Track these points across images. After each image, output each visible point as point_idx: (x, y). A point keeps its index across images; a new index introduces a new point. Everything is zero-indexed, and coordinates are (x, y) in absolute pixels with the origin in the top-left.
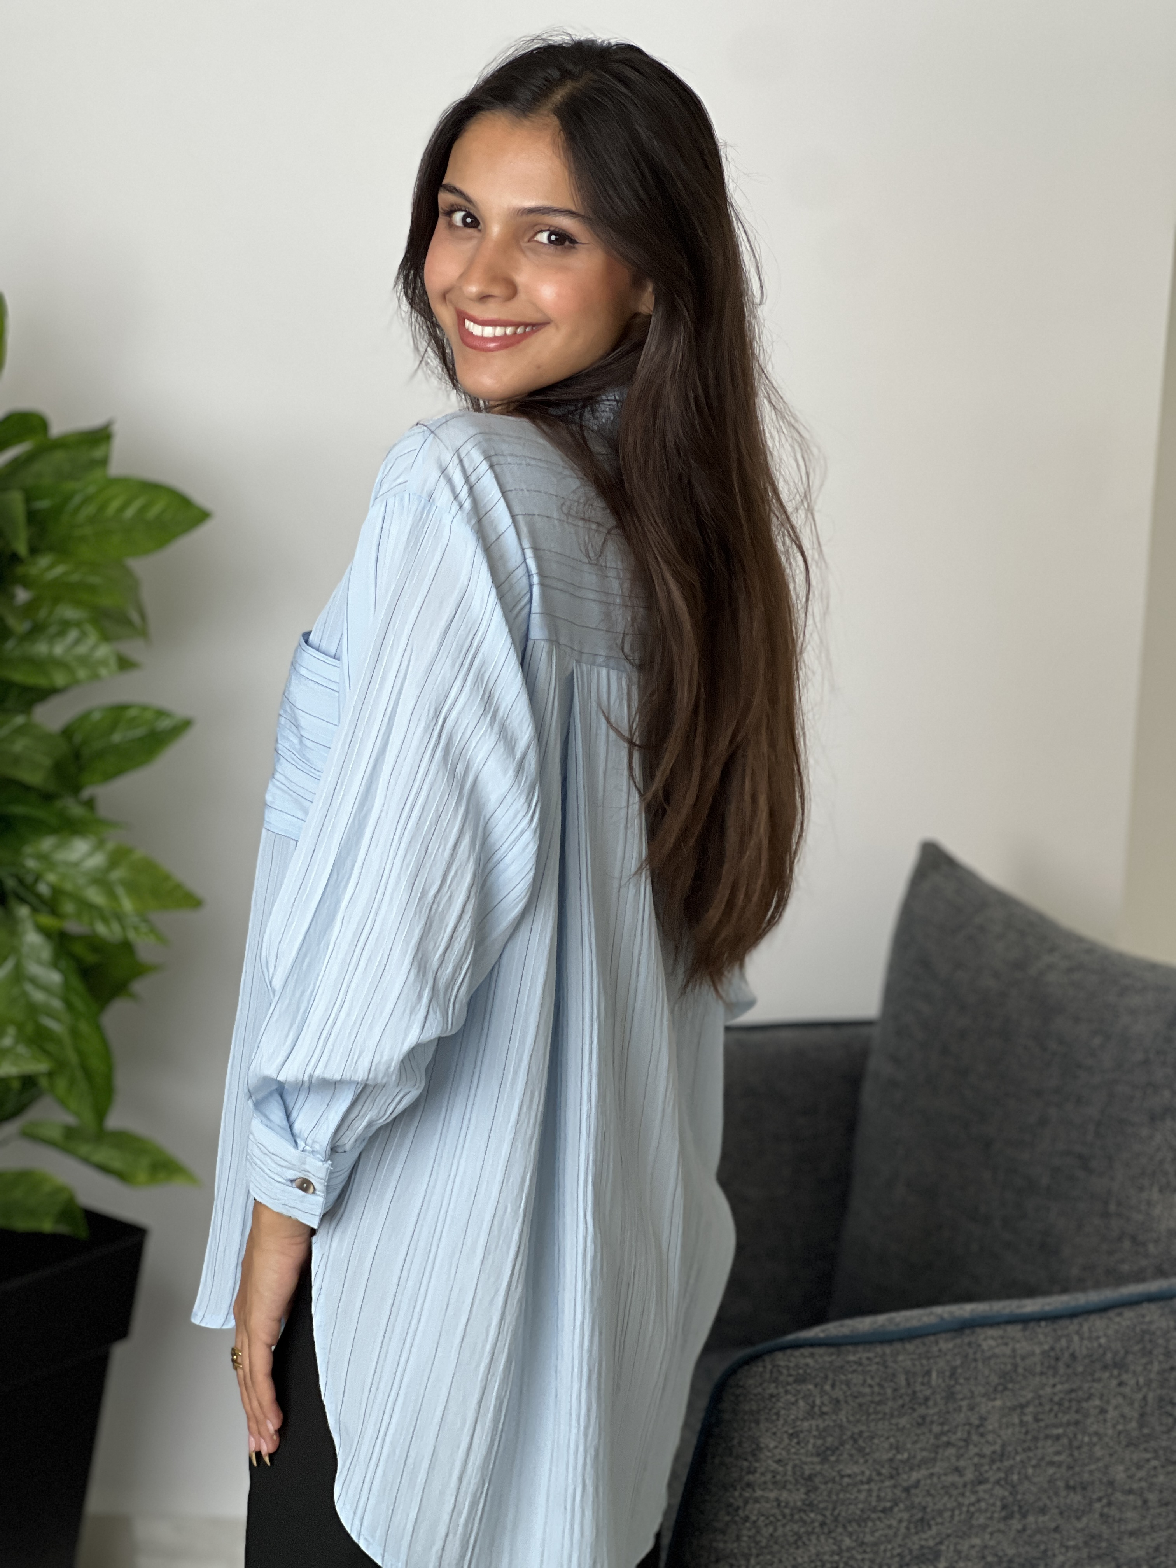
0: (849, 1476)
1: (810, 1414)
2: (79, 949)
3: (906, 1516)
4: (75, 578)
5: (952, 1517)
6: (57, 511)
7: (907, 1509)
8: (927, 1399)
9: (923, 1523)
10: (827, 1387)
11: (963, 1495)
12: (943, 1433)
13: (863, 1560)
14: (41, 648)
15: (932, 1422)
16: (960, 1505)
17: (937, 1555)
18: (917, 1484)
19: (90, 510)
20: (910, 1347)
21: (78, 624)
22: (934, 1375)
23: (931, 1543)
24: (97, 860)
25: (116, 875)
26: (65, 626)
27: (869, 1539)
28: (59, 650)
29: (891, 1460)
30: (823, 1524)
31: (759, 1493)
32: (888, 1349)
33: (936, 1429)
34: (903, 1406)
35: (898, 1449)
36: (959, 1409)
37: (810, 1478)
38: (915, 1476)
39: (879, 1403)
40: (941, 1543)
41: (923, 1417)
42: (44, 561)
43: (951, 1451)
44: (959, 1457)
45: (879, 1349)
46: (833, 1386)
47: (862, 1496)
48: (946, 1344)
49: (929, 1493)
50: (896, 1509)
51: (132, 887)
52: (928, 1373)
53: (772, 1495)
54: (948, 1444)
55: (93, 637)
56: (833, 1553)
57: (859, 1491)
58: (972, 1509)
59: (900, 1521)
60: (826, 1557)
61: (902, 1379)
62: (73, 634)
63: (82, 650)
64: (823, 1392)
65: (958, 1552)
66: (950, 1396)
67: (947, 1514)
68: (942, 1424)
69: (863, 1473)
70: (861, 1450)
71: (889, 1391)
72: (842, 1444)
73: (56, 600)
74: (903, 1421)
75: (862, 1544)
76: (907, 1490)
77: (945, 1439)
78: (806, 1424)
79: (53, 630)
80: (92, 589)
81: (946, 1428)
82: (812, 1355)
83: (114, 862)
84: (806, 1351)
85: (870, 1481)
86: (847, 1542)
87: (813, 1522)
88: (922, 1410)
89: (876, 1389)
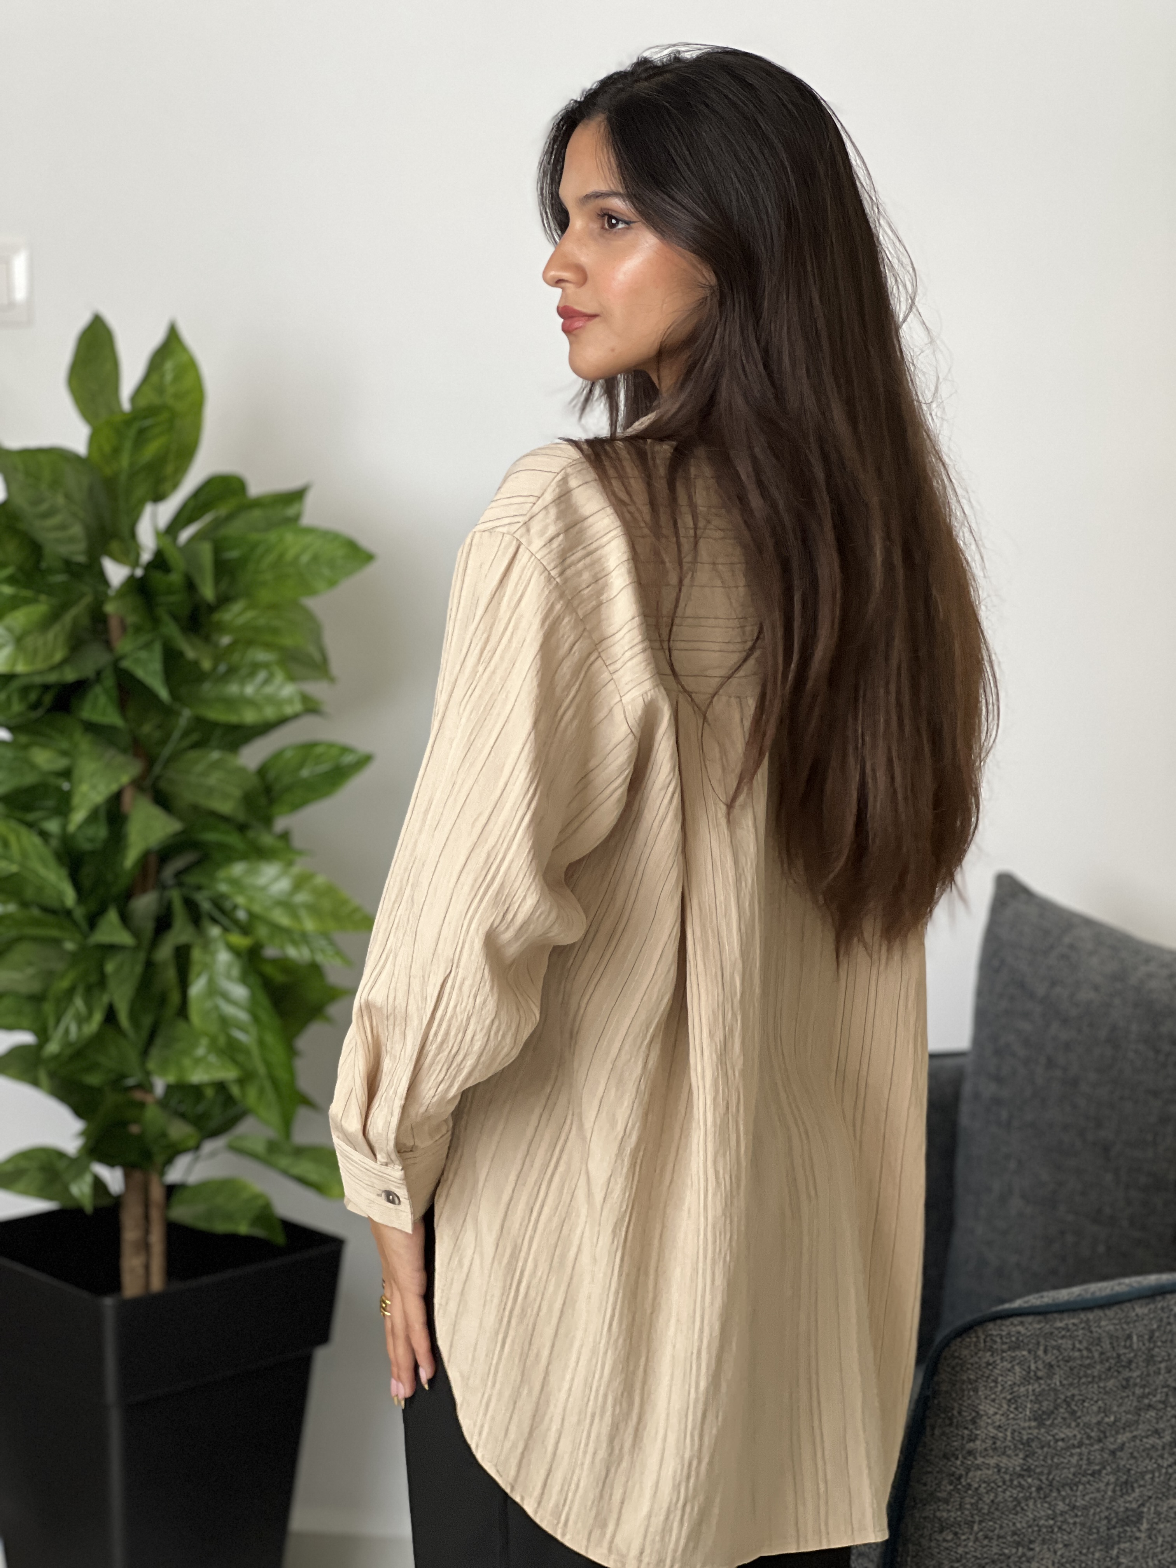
0: (1063, 1440)
1: (1026, 1380)
2: (269, 970)
3: (1112, 1479)
4: (262, 622)
5: (1152, 1479)
6: (243, 561)
7: (1114, 1472)
8: (1130, 1362)
9: (1126, 1486)
10: (1040, 1353)
11: (1162, 1457)
12: (1144, 1396)
13: (1075, 1523)
14: (233, 689)
15: (1135, 1385)
16: (1160, 1467)
17: (1140, 1516)
18: (1122, 1448)
19: (271, 558)
20: (1110, 1313)
21: (266, 665)
22: (1135, 1338)
23: (1134, 1505)
24: (282, 885)
25: (301, 898)
26: (255, 667)
27: (1080, 1503)
28: (249, 690)
29: (1099, 1423)
30: (1039, 1489)
31: (980, 1460)
32: (1091, 1316)
33: (1138, 1391)
34: (1109, 1369)
35: (1106, 1411)
36: (1158, 1372)
37: (1028, 1443)
38: (1121, 1438)
39: (1089, 1366)
40: (1143, 1505)
41: (1127, 1380)
42: (237, 607)
43: (1152, 1413)
44: (1158, 1419)
45: (1082, 1316)
46: (1045, 1352)
47: (1074, 1460)
48: (1140, 1309)
49: (1132, 1456)
50: (1104, 1472)
51: (314, 910)
52: (1129, 1337)
53: (993, 1462)
54: (1150, 1406)
55: (279, 677)
56: (1047, 1517)
57: (1072, 1455)
58: (1170, 1471)
59: (1108, 1484)
60: (1042, 1522)
61: (1106, 1345)
62: (262, 675)
63: (269, 690)
64: (1036, 1358)
65: (1158, 1514)
66: (1150, 1359)
67: (1148, 1477)
68: (1144, 1387)
69: (1075, 1436)
70: (1073, 1413)
71: (1096, 1355)
72: (1056, 1407)
73: (250, 643)
74: (1111, 1384)
75: (1074, 1507)
76: (1113, 1453)
77: (1146, 1401)
78: (1022, 1389)
79: (244, 671)
80: (275, 631)
81: (1147, 1390)
82: (1022, 1323)
83: (299, 884)
84: (1016, 1320)
85: (1080, 1445)
86: (1061, 1506)
87: (1030, 1486)
88: (1126, 1373)
89: (1085, 1353)
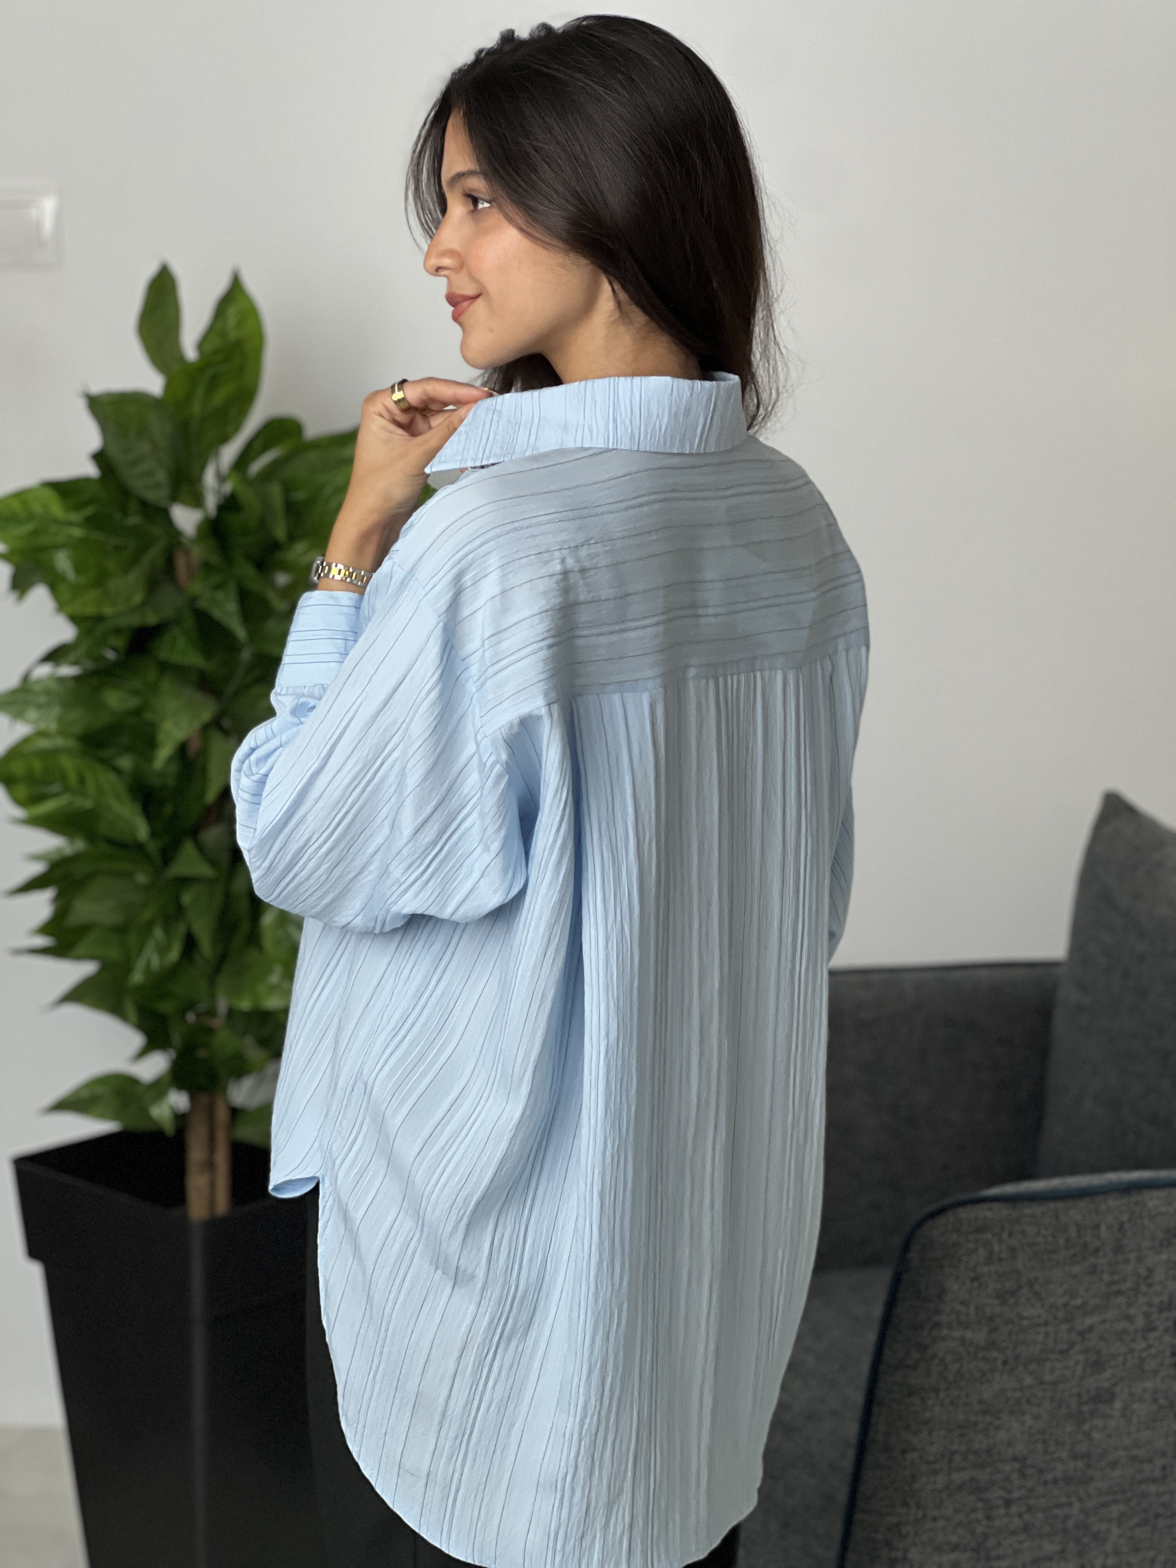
0: (1027, 1318)
1: (989, 1261)
3: (1082, 1357)
5: (1125, 1361)
7: (1083, 1352)
8: (1097, 1250)
9: (1098, 1366)
10: (1005, 1236)
11: (1134, 1340)
12: (1112, 1283)
13: (1044, 1398)
15: (1102, 1272)
16: (1132, 1351)
17: (1112, 1397)
18: (1091, 1329)
20: (1080, 1204)
22: (1103, 1228)
23: (1106, 1385)
27: (1048, 1378)
29: (1066, 1305)
30: (1005, 1363)
31: (945, 1332)
32: (1060, 1205)
33: (1106, 1277)
34: (1074, 1255)
35: (1073, 1295)
36: (1127, 1261)
37: (991, 1319)
38: (1089, 1321)
39: (1053, 1252)
40: (1116, 1384)
41: (1094, 1266)
43: (1121, 1300)
44: (1129, 1305)
45: (1051, 1205)
46: (1010, 1235)
47: (1040, 1338)
48: (1112, 1202)
49: (1102, 1338)
50: (1072, 1352)
52: (1097, 1227)
53: (957, 1334)
54: (1119, 1293)
56: (1015, 1390)
57: (1038, 1333)
58: (1144, 1354)
59: (1077, 1363)
60: (1009, 1394)
61: (1073, 1232)
64: (1001, 1241)
65: (1132, 1394)
66: (1119, 1248)
67: (1120, 1359)
68: (1112, 1274)
69: (1039, 1316)
70: (1037, 1294)
71: (1061, 1242)
72: (1020, 1287)
74: (1076, 1269)
75: (1042, 1383)
76: (1081, 1334)
77: (1115, 1288)
78: (985, 1269)
81: (1116, 1278)
85: (1046, 1324)
86: (1028, 1380)
87: (995, 1359)
88: (1092, 1260)
89: (1050, 1239)
